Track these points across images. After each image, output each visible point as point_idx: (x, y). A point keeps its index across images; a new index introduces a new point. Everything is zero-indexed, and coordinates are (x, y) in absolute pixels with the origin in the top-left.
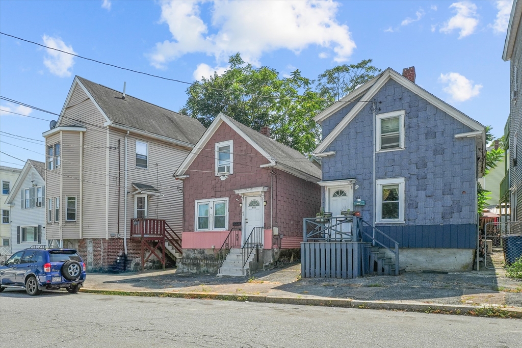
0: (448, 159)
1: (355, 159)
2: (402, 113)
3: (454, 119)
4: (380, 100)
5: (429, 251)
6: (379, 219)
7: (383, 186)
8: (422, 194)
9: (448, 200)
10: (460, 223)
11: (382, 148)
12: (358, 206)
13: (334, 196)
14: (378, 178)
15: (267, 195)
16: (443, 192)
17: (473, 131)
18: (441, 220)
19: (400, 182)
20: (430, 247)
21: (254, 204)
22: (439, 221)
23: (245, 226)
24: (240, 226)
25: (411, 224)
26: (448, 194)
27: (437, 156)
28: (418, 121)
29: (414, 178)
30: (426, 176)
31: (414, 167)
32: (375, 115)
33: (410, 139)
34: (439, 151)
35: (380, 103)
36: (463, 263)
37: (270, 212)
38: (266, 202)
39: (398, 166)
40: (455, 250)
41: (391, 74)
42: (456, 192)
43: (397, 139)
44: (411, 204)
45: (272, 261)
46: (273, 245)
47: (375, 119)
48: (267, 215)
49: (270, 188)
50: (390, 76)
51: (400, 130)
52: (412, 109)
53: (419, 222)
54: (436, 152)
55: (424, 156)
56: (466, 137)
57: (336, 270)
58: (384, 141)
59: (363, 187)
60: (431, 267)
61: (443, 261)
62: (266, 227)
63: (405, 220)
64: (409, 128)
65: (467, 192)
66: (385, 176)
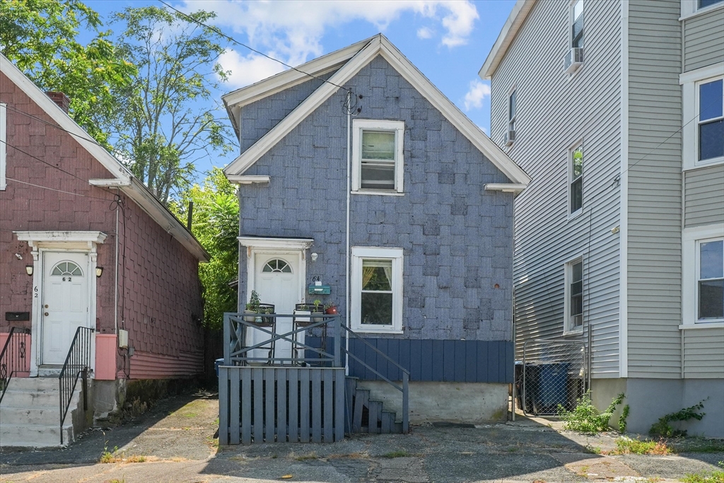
0: (473, 224)
1: (311, 200)
2: (399, 126)
3: (483, 156)
4: (359, 91)
5: (443, 388)
6: (357, 325)
7: (364, 261)
8: (432, 282)
9: (473, 298)
10: (491, 339)
11: (363, 186)
12: (317, 294)
13: (266, 269)
14: (354, 243)
15: (104, 251)
16: (465, 283)
17: (510, 182)
18: (463, 330)
19: (396, 255)
20: (445, 380)
21: (68, 271)
22: (459, 334)
23: (42, 321)
24: (26, 323)
25: (414, 336)
26: (473, 287)
27: (457, 218)
28: (426, 147)
29: (420, 251)
30: (439, 249)
31: (418, 230)
32: (352, 119)
33: (414, 179)
34: (459, 209)
35: (361, 97)
36: (494, 407)
37: (111, 292)
38: (102, 269)
39: (391, 226)
40: (483, 386)
41: (383, 47)
42: (485, 283)
43: (390, 174)
44: (414, 300)
45: (115, 408)
46: (117, 371)
47: (351, 127)
48: (104, 300)
49: (113, 237)
50: (380, 49)
51: (396, 158)
52: (418, 122)
53: (428, 335)
54: (454, 210)
55: (436, 213)
56: (500, 191)
57: (299, 426)
58: (367, 173)
59: (326, 258)
60: (445, 416)
61: (464, 404)
62: (102, 326)
63: (404, 329)
64: (412, 157)
65: (501, 285)
66: (368, 242)
